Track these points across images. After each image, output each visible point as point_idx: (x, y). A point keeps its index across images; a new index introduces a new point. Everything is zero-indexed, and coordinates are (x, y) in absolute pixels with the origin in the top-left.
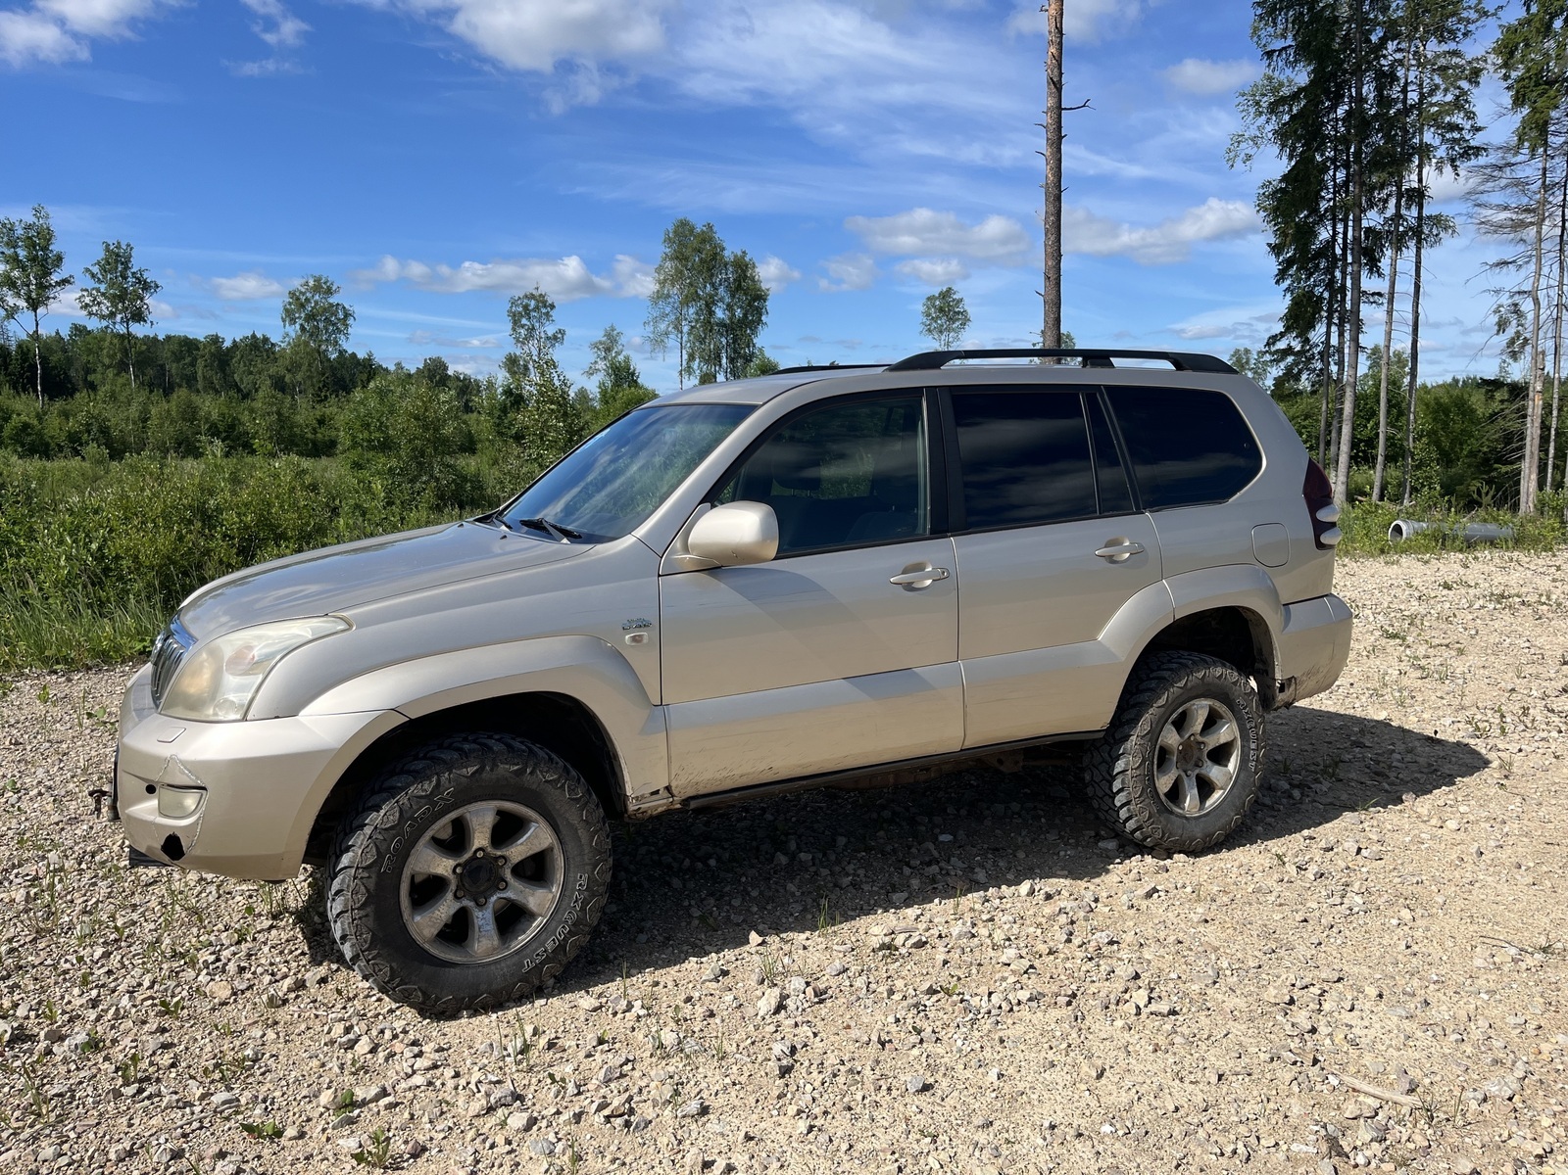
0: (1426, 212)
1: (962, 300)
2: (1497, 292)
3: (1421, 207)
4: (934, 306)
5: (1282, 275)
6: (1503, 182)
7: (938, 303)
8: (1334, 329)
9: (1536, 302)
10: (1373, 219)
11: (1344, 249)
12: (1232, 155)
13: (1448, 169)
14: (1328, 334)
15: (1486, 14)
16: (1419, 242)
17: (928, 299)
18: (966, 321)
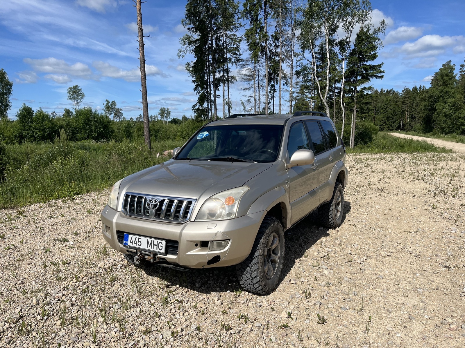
0: (229, 75)
1: (81, 89)
2: (245, 96)
3: (228, 74)
4: (72, 91)
5: (195, 89)
6: (246, 69)
7: (73, 90)
8: (209, 104)
9: (255, 99)
10: (217, 75)
11: (210, 83)
12: (179, 55)
13: (234, 64)
14: (208, 105)
15: (241, 26)
16: (228, 82)
17: (69, 88)
18: (83, 96)
